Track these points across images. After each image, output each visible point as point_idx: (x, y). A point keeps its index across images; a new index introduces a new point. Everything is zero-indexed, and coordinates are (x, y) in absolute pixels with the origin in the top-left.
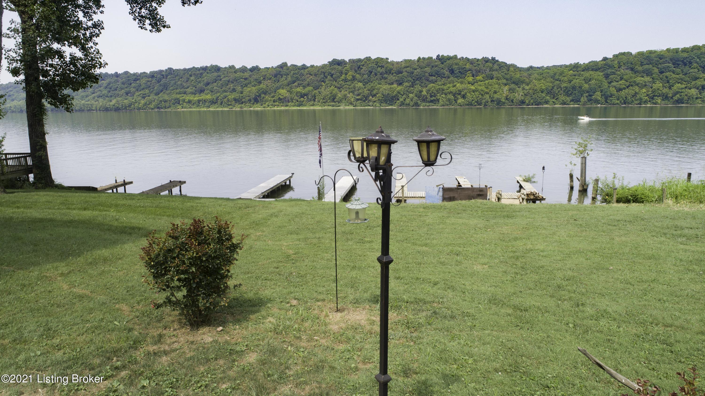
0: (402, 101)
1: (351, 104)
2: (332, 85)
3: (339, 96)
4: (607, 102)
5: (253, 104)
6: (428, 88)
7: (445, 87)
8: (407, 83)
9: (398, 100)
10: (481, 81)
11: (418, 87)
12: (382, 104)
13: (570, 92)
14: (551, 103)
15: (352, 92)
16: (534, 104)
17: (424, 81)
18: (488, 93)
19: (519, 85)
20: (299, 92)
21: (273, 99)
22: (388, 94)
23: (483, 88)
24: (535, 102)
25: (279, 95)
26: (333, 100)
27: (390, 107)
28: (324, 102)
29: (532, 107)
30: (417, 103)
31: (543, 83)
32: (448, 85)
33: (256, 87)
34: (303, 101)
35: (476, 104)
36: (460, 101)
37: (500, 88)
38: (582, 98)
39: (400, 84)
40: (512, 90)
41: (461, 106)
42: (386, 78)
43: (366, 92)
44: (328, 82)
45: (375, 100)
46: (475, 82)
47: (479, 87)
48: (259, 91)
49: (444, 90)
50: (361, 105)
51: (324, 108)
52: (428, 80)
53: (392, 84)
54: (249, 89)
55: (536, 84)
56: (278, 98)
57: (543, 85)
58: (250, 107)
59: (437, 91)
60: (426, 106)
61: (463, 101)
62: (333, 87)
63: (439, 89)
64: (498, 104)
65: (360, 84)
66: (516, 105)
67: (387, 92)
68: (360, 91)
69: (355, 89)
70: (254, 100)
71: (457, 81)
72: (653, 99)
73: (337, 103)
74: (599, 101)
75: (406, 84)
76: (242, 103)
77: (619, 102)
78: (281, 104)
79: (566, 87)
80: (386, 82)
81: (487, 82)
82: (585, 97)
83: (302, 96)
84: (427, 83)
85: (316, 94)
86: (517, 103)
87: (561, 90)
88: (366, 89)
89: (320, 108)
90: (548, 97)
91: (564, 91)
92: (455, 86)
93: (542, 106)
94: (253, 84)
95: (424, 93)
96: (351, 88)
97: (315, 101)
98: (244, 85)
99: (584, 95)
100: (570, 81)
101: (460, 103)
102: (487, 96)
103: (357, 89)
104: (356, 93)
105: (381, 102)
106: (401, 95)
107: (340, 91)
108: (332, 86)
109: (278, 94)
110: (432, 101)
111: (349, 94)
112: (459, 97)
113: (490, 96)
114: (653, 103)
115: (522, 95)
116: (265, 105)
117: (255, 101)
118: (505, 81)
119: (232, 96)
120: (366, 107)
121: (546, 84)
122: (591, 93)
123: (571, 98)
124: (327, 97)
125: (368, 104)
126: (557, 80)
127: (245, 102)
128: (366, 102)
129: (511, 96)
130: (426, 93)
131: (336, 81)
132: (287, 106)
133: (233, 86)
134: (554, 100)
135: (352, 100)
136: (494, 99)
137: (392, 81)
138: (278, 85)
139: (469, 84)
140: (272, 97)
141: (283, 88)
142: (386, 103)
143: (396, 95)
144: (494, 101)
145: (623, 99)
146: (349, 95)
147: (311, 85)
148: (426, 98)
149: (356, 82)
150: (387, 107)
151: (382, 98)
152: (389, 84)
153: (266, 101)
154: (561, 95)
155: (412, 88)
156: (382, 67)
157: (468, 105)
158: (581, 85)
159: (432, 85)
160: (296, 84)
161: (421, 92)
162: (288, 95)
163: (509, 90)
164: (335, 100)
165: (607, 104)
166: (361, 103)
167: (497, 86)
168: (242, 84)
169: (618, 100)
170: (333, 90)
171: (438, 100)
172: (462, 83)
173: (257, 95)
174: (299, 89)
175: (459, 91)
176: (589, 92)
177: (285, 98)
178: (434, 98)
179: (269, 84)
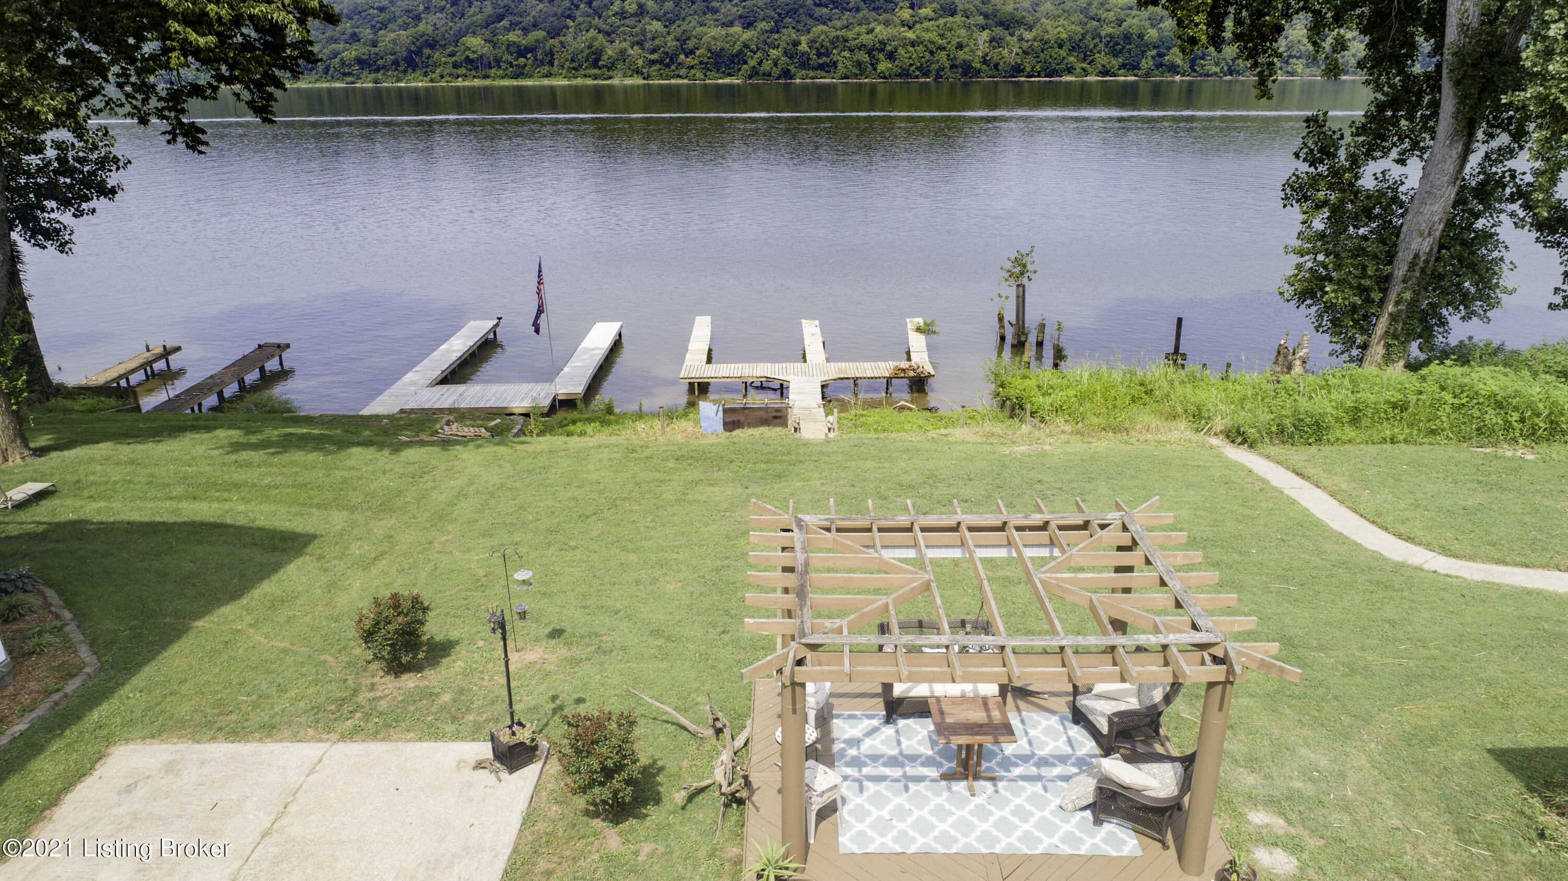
0: (754, 67)
1: (637, 72)
2: (591, 27)
3: (610, 52)
4: (1195, 71)
5: (405, 72)
6: (810, 36)
7: (850, 35)
8: (764, 23)
9: (745, 63)
10: (930, 20)
11: (789, 34)
12: (708, 73)
13: (1119, 47)
14: (1078, 70)
15: (638, 43)
16: (1042, 74)
17: (803, 17)
18: (944, 48)
19: (1011, 30)
20: (514, 43)
21: (453, 59)
22: (722, 49)
23: (933, 36)
24: (1045, 70)
25: (465, 51)
26: (595, 65)
27: (727, 81)
28: (574, 69)
29: (1039, 82)
30: (789, 71)
31: (1063, 26)
32: (857, 29)
33: (409, 32)
34: (525, 65)
35: (917, 73)
36: (884, 66)
37: (970, 38)
38: (1144, 60)
39: (748, 25)
40: (995, 42)
41: (885, 78)
42: (715, 11)
43: (672, 44)
44: (580, 19)
45: (693, 63)
46: (916, 22)
47: (924, 34)
48: (418, 40)
49: (846, 41)
50: (661, 74)
51: (574, 82)
52: (811, 16)
53: (731, 24)
54: (392, 36)
55: (1049, 28)
56: (463, 58)
57: (1062, 30)
58: (399, 80)
59: (832, 43)
60: (807, 77)
61: (890, 65)
62: (593, 32)
63: (837, 37)
64: (965, 74)
65: (657, 26)
66: (1004, 77)
67: (718, 44)
68: (657, 42)
69: (644, 36)
70: (406, 62)
71: (875, 20)
72: (1287, 63)
73: (605, 70)
74: (1178, 67)
75: (763, 25)
76: (378, 70)
77: (1218, 70)
78: (473, 73)
79: (1111, 36)
80: (717, 20)
81: (942, 21)
82: (1150, 58)
83: (522, 52)
84: (810, 22)
85: (555, 50)
86: (1005, 71)
87: (1101, 42)
88: (671, 37)
89: (565, 82)
90: (1072, 59)
91: (1106, 45)
92: (871, 31)
93: (1058, 79)
94: (400, 21)
95: (804, 47)
96: (637, 35)
97: (553, 66)
98: (378, 25)
99: (1149, 53)
100: (1120, 22)
101: (882, 72)
102: (943, 54)
103: (649, 36)
104: (647, 45)
105: (705, 67)
106: (751, 51)
107: (612, 42)
108: (592, 30)
109: (463, 48)
110: (821, 67)
111: (632, 48)
112: (881, 56)
113: (948, 55)
114: (1288, 72)
115: (1017, 54)
116: (434, 76)
117: (408, 66)
118: (981, 20)
119: (351, 53)
120: (673, 81)
121: (1069, 28)
122: (1163, 50)
123: (1120, 60)
124: (580, 56)
125: (676, 73)
126: (1094, 19)
127: (384, 67)
128: (673, 67)
129: (994, 55)
130: (807, 49)
131: (600, 17)
132: (486, 77)
133: (352, 27)
134: (1084, 65)
135: (640, 62)
136: (957, 63)
137: (730, 18)
138: (461, 24)
139: (904, 26)
140: (449, 56)
141: (474, 33)
142: (718, 70)
143: (740, 52)
144: (956, 67)
145: (1227, 64)
146: (631, 52)
147: (542, 26)
148: (809, 59)
149: (647, 19)
150: (721, 81)
151: (709, 58)
152: (724, 25)
153: (435, 65)
154: (1099, 52)
155: (776, 36)
157: (900, 75)
158: (1144, 31)
159: (821, 27)
160: (505, 23)
161: (796, 44)
162: (486, 49)
163: (991, 41)
164: (600, 63)
165: (1195, 74)
166: (660, 70)
167: (963, 32)
168: (373, 23)
169: (1217, 64)
170: (594, 39)
171: (835, 64)
172: (887, 23)
173: (412, 52)
174: (513, 37)
175: (880, 42)
176: (1158, 47)
177: (481, 57)
178: (825, 59)
179: (440, 24)
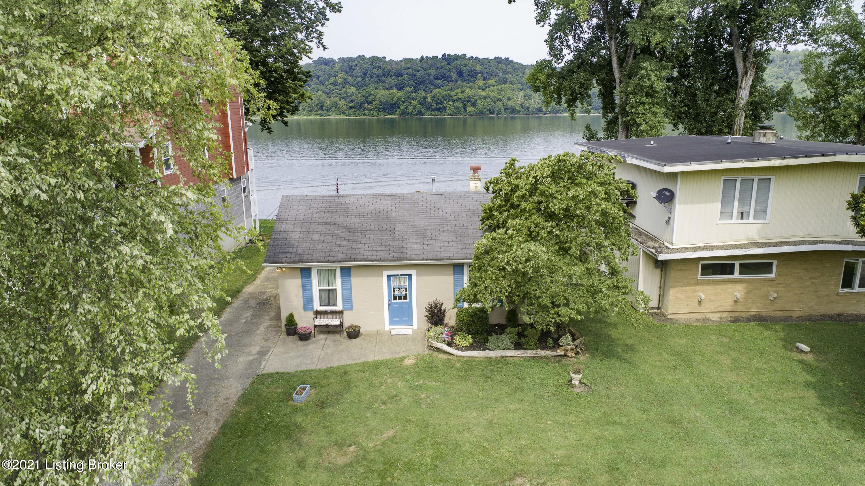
0: (403, 110)
1: (343, 113)
2: (319, 90)
3: (329, 103)
6: (432, 94)
7: (452, 93)
9: (399, 108)
10: (493, 86)
11: (421, 93)
12: (380, 113)
15: (343, 98)
16: (552, 112)
17: (428, 85)
18: (501, 100)
22: (387, 101)
23: (495, 94)
26: (321, 109)
27: (390, 116)
28: (310, 111)
30: (421, 111)
32: (456, 91)
35: (488, 112)
36: (470, 109)
37: (514, 95)
39: (400, 89)
41: (471, 115)
42: (384, 82)
43: (361, 99)
44: (313, 86)
45: (371, 108)
46: (486, 87)
47: (490, 93)
49: (451, 96)
50: (355, 114)
51: (310, 117)
52: (433, 85)
53: (391, 88)
59: (443, 97)
60: (431, 115)
61: (473, 109)
62: (320, 93)
63: (446, 95)
64: (512, 113)
65: (353, 89)
66: (532, 114)
67: (385, 98)
68: (353, 97)
69: (346, 94)
71: (466, 86)
73: (326, 111)
75: (408, 89)
80: (384, 87)
81: (499, 86)
84: (432, 87)
86: (533, 111)
88: (361, 95)
89: (305, 118)
92: (463, 92)
93: (560, 115)
95: (429, 100)
96: (342, 94)
101: (469, 112)
102: (500, 104)
103: (349, 94)
104: (348, 99)
105: (378, 110)
106: (402, 102)
107: (330, 97)
110: (437, 110)
111: (340, 100)
112: (469, 104)
113: (503, 104)
115: (538, 103)
118: (519, 86)
120: (361, 117)
124: (313, 105)
125: (363, 113)
128: (361, 110)
129: (527, 103)
131: (323, 85)
135: (344, 108)
136: (508, 107)
137: (390, 85)
139: (480, 89)
142: (385, 111)
143: (396, 102)
144: (507, 109)
146: (340, 102)
148: (432, 106)
149: (348, 86)
150: (386, 117)
151: (380, 105)
152: (388, 89)
155: (415, 94)
156: (379, 68)
157: (479, 113)
159: (438, 90)
161: (425, 98)
163: (525, 96)
164: (324, 108)
166: (355, 111)
167: (510, 92)
170: (321, 96)
171: (445, 108)
172: (471, 88)
175: (468, 97)
178: (440, 106)
